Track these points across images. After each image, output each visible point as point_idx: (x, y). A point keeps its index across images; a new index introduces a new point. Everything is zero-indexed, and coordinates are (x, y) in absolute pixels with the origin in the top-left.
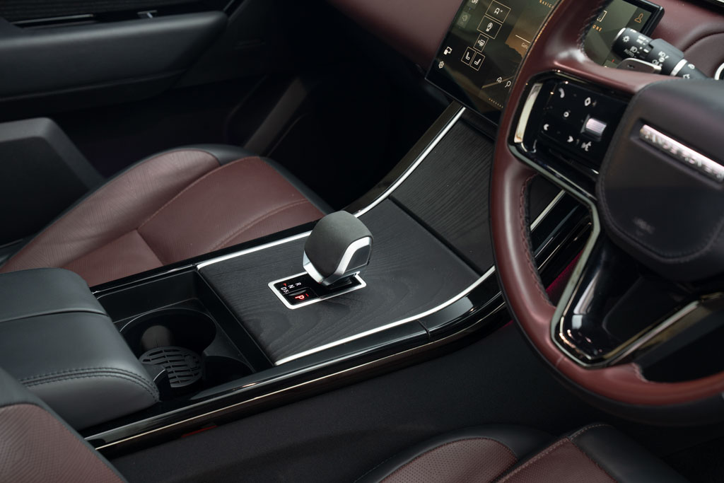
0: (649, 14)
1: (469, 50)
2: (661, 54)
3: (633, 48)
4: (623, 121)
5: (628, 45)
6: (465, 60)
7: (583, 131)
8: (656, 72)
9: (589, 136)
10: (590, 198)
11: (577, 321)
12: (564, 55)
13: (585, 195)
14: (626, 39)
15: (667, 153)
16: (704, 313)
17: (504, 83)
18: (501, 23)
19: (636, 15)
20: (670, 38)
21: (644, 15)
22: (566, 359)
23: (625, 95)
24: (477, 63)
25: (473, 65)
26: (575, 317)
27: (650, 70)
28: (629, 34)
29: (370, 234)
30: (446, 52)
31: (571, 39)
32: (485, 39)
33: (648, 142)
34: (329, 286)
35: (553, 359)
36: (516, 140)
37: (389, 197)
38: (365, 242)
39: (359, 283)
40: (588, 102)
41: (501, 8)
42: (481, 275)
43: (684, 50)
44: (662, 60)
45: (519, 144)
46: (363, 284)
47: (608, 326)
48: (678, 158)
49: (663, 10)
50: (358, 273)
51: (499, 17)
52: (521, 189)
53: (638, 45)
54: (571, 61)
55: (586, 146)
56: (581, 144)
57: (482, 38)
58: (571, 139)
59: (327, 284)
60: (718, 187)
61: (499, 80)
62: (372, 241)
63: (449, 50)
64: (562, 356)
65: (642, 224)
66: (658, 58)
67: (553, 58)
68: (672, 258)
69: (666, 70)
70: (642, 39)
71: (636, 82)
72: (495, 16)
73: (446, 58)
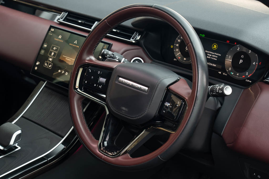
0: (108, 45)
1: (46, 62)
2: (117, 56)
3: (108, 55)
4: (112, 77)
5: (106, 55)
6: (45, 65)
7: (99, 82)
8: (117, 62)
9: (101, 83)
10: (104, 103)
11: (106, 143)
12: (88, 58)
13: (102, 103)
14: (105, 53)
15: (128, 85)
16: (147, 133)
17: (61, 72)
18: (57, 52)
19: (104, 46)
20: (117, 52)
21: (107, 46)
22: (105, 156)
23: (111, 69)
24: (50, 66)
25: (49, 67)
26: (105, 142)
27: (115, 61)
28: (106, 51)
29: (21, 129)
30: (37, 64)
31: (90, 53)
32: (52, 58)
33: (122, 83)
34: (7, 150)
35: (101, 157)
36: (76, 87)
37: (22, 117)
38: (19, 132)
39: (17, 148)
40: (99, 72)
41: (56, 47)
42: (63, 137)
43: (122, 54)
44: (117, 58)
45: (77, 88)
46: (19, 148)
47: (116, 144)
48: (132, 86)
49: (112, 44)
50: (17, 144)
51: (56, 50)
52: (80, 103)
53: (109, 54)
54: (91, 60)
55: (100, 87)
56: (99, 86)
57: (50, 58)
58: (95, 85)
59: (6, 149)
60: (146, 93)
61: (59, 71)
62: (22, 131)
63: (38, 63)
64: (103, 155)
65: (124, 108)
66: (116, 58)
67: (85, 60)
68: (135, 117)
69: (120, 61)
70: (110, 53)
71: (114, 65)
72: (54, 50)
73: (38, 66)
